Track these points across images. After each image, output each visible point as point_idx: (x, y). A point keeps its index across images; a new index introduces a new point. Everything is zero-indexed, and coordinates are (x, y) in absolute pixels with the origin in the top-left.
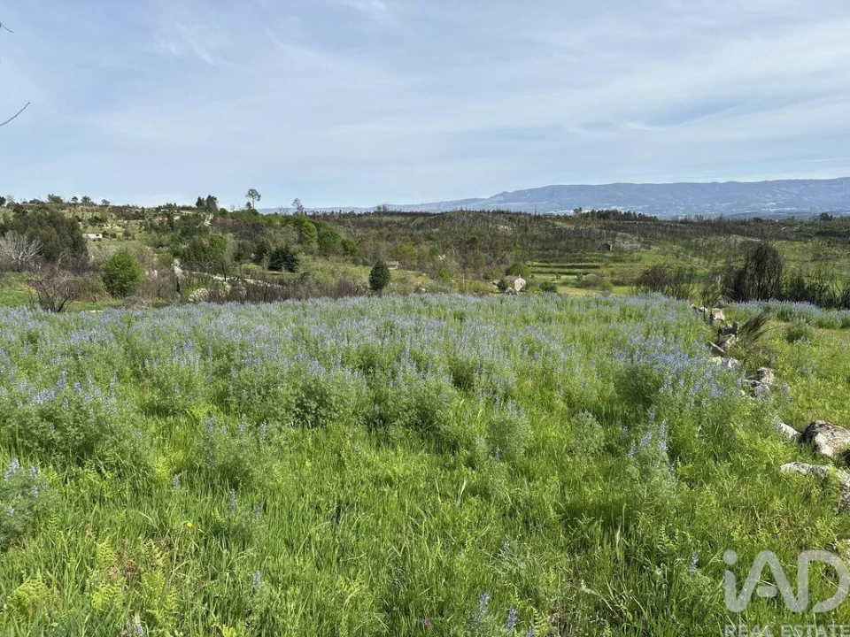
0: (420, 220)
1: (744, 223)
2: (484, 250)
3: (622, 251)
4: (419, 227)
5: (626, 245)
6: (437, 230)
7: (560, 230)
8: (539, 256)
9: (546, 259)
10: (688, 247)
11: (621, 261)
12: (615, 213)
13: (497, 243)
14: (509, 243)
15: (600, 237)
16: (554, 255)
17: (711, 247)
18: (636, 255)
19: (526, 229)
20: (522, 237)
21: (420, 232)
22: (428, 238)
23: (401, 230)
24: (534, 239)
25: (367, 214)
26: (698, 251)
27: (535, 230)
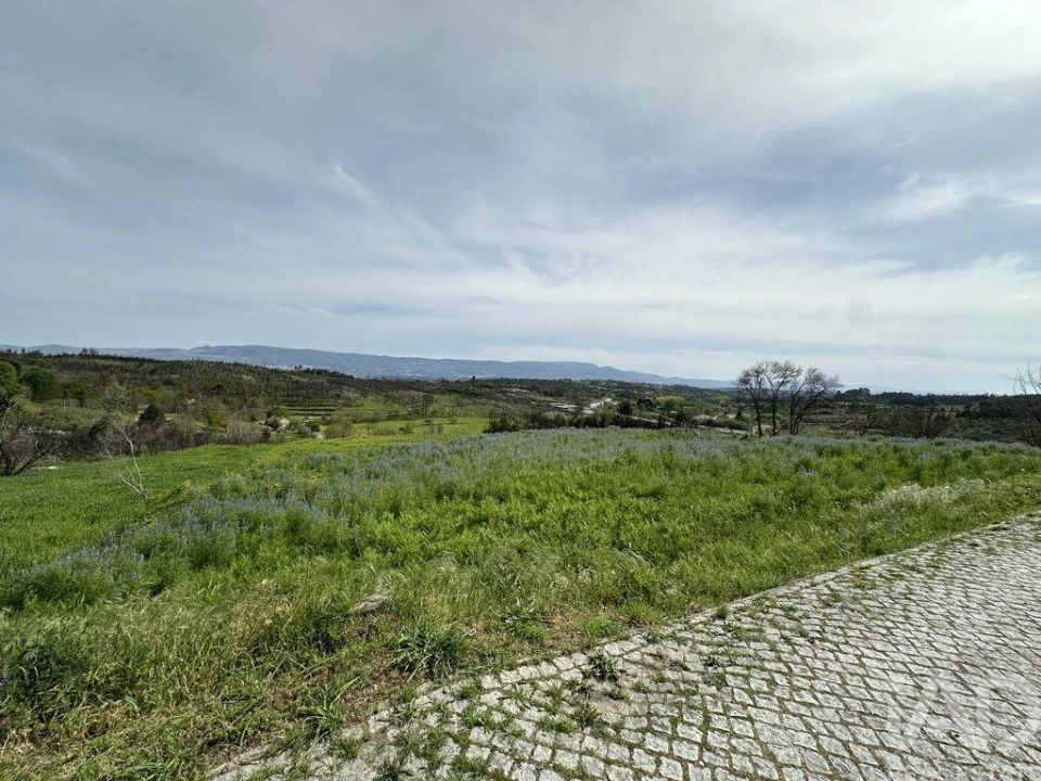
0: (152, 366)
1: (412, 383)
2: (231, 394)
3: (349, 399)
4: (152, 372)
5: (351, 395)
6: (177, 376)
7: (297, 382)
8: (285, 401)
9: (292, 404)
10: (388, 397)
11: (350, 406)
12: (326, 371)
13: (244, 390)
14: (256, 391)
15: (331, 389)
16: (297, 401)
17: (402, 397)
18: (359, 402)
19: (268, 380)
20: (267, 386)
21: (155, 377)
22: (168, 383)
23: (128, 374)
24: (277, 388)
25: (73, 355)
26: (395, 400)
27: (275, 382)
